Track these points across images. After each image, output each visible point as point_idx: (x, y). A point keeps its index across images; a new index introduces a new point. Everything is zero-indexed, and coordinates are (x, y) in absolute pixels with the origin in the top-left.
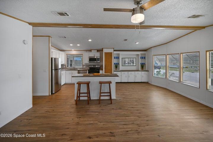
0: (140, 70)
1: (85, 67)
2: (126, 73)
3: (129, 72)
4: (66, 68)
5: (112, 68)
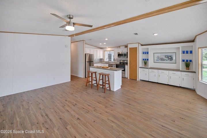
0: (181, 69)
1: (116, 61)
2: (156, 71)
3: (159, 71)
4: (104, 61)
5: (137, 64)
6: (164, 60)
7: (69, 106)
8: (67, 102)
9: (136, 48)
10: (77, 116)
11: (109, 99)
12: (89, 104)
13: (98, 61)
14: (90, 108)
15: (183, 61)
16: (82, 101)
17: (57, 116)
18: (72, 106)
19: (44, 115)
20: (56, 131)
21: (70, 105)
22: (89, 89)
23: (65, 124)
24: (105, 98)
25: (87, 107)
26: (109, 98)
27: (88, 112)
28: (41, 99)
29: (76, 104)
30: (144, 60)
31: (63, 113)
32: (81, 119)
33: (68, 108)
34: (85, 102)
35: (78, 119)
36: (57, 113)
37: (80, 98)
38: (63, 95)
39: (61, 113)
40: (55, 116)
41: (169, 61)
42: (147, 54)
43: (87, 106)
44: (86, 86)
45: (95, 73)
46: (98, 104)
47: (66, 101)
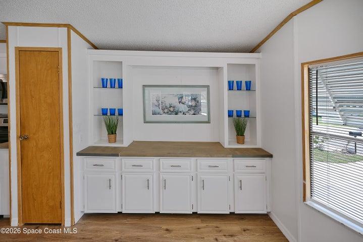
0: (227, 145)
5: (60, 137)
6: (176, 114)
9: (56, 52)
15: (230, 114)
30: (104, 112)
41: (189, 117)
42: (116, 91)
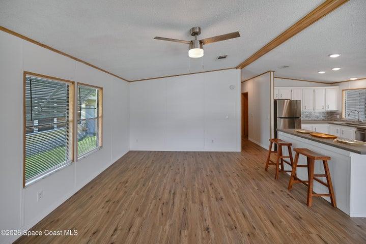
4: (341, 119)
7: (209, 196)
8: (210, 188)
10: (209, 223)
11: (312, 230)
12: (247, 213)
13: (322, 117)
14: (243, 221)
16: (237, 198)
17: (183, 203)
18: (213, 199)
19: (172, 192)
20: (167, 227)
21: (212, 194)
22: (268, 179)
23: (184, 224)
24: (299, 219)
25: (237, 217)
26: (313, 226)
27: (233, 228)
28: (184, 168)
29: (222, 198)
31: (194, 202)
32: (212, 233)
33: (205, 199)
34: (241, 204)
35: (207, 229)
36: (186, 197)
37: (236, 191)
38: (214, 172)
39: (191, 202)
40: (181, 201)
43: (240, 215)
44: (266, 169)
45: (289, 145)
46: (268, 223)
47: (211, 184)
